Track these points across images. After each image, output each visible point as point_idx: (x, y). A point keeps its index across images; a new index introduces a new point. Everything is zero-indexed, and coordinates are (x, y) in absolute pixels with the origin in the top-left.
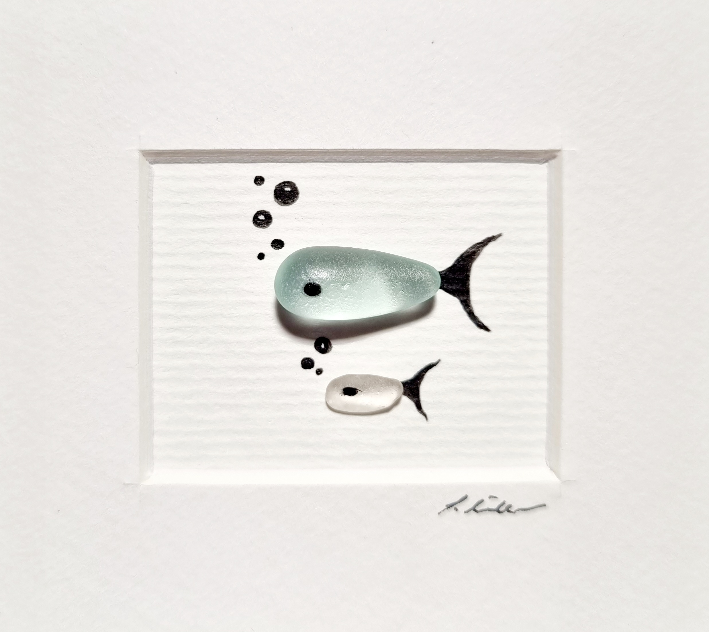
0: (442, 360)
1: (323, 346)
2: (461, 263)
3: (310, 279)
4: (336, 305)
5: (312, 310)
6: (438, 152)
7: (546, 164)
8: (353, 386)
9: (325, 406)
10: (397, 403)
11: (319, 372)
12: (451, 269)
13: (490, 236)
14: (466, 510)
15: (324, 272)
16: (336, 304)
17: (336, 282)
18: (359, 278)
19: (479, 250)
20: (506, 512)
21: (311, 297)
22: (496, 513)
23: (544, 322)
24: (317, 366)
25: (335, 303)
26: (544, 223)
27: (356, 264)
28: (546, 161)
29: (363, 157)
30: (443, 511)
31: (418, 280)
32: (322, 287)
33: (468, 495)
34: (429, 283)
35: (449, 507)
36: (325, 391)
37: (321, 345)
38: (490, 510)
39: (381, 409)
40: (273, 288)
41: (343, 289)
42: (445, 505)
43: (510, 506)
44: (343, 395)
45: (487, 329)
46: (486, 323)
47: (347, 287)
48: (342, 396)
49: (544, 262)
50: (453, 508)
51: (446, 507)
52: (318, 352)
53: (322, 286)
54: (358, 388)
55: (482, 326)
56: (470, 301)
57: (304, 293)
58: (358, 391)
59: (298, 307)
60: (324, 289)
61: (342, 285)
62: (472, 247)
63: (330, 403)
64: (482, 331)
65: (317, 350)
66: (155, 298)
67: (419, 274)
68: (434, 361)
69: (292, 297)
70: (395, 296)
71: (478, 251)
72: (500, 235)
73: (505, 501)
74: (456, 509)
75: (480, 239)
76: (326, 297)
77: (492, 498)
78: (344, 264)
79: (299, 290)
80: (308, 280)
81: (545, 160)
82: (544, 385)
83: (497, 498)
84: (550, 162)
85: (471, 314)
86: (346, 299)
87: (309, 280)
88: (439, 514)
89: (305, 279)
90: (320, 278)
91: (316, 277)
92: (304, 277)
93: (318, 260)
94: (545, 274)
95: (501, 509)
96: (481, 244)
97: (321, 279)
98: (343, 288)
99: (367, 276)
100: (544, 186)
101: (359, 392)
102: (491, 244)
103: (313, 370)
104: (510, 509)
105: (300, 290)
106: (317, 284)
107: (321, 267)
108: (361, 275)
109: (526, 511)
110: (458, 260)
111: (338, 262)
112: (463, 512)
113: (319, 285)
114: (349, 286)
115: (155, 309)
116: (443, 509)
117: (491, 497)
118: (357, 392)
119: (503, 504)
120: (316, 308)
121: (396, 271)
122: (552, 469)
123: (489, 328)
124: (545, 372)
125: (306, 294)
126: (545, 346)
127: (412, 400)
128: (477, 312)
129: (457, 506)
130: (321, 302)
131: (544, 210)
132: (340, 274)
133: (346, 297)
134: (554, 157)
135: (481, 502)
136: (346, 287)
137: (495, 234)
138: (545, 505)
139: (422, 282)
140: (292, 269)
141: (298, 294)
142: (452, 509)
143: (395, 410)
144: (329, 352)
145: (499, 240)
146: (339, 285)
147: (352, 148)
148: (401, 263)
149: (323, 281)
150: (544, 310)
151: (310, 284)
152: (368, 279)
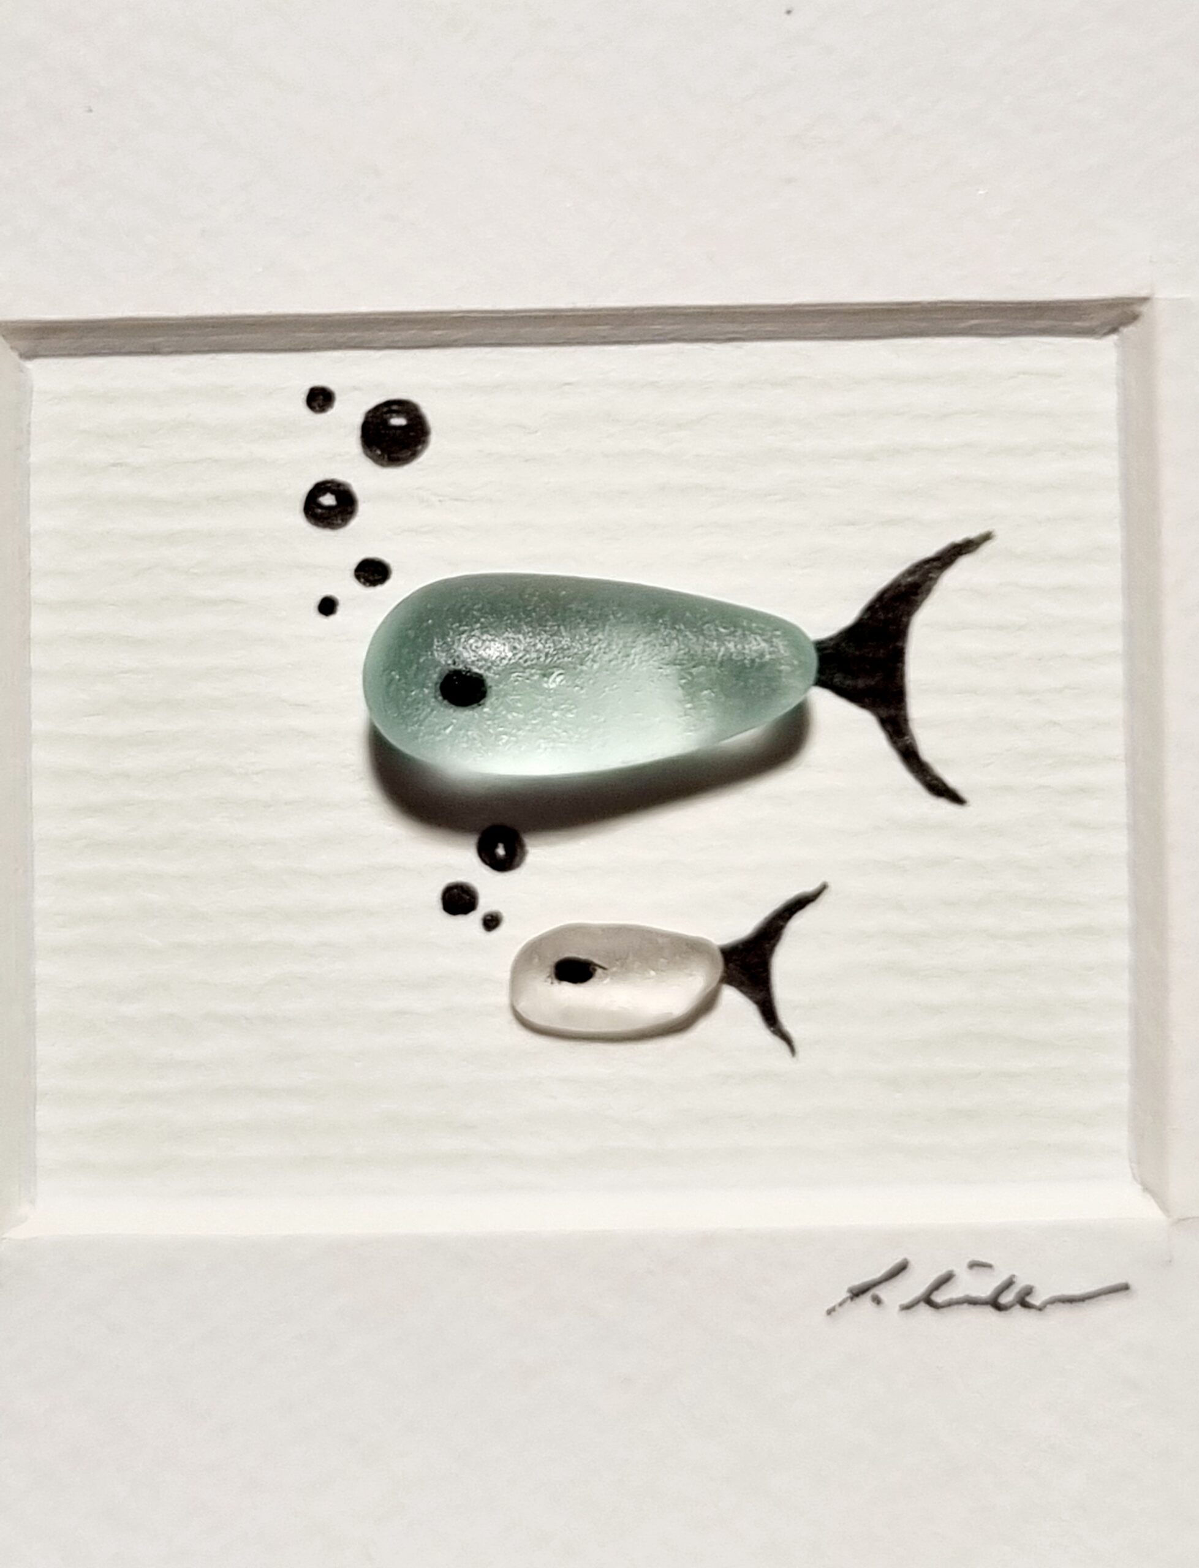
0: (832, 886)
1: (501, 851)
2: (881, 616)
3: (457, 660)
4: (529, 730)
5: (465, 745)
6: (808, 313)
7: (1114, 337)
8: (583, 956)
9: (510, 1016)
10: (706, 1005)
11: (491, 922)
12: (851, 634)
13: (958, 538)
14: (906, 1300)
15: (493, 640)
16: (528, 728)
17: (528, 667)
18: (591, 656)
19: (931, 579)
20: (1018, 1306)
21: (461, 709)
22: (989, 1312)
23: (1117, 775)
24: (484, 906)
25: (527, 724)
26: (1111, 502)
27: (582, 619)
28: (1114, 330)
29: (603, 330)
30: (841, 1304)
31: (753, 661)
32: (489, 682)
33: (910, 1258)
34: (783, 667)
35: (857, 1293)
36: (506, 975)
37: (496, 847)
38: (973, 1302)
39: (662, 1021)
40: (360, 692)
41: (545, 685)
42: (846, 1288)
43: (1029, 1291)
44: (556, 982)
45: (955, 798)
46: (952, 779)
47: (559, 679)
48: (552, 983)
49: (1114, 609)
50: (868, 1295)
51: (848, 1295)
52: (487, 868)
53: (490, 677)
54: (596, 961)
55: (939, 789)
56: (906, 720)
57: (440, 698)
58: (597, 968)
59: (426, 738)
60: (494, 688)
61: (544, 675)
62: (911, 572)
63: (523, 1006)
64: (943, 806)
65: (484, 861)
66: (37, 726)
67: (755, 646)
68: (809, 888)
69: (409, 711)
70: (689, 706)
71: (926, 581)
72: (987, 537)
73: (1014, 1276)
74: (877, 1301)
75: (931, 548)
76: (501, 708)
77: (976, 1269)
78: (547, 620)
79: (426, 691)
80: (450, 662)
81: (1109, 327)
82: (1122, 951)
83: (990, 1266)
84: (1125, 330)
85: (910, 757)
86: (555, 714)
87: (454, 663)
88: (830, 1312)
89: (442, 660)
90: (482, 659)
91: (472, 654)
92: (442, 658)
93: (479, 610)
94: (1116, 643)
95: (1004, 1299)
96: (935, 564)
97: (486, 660)
98: (547, 682)
99: (611, 650)
100: (1109, 400)
101: (599, 971)
102: (964, 563)
103: (474, 919)
104: (1029, 1299)
105: (429, 691)
106: (476, 674)
107: (484, 629)
108: (596, 647)
109: (1074, 1305)
110: (871, 609)
111: (534, 614)
112: (897, 1308)
113: (481, 676)
114: (561, 677)
115: (40, 756)
116: (839, 1300)
117: (974, 1265)
118: (595, 970)
119: (1009, 1284)
120: (474, 739)
121: (691, 637)
122: (1146, 1189)
123: (963, 793)
124: (1123, 915)
125: (446, 702)
126: (1120, 843)
127: (751, 998)
128: (927, 751)
129: (882, 1292)
130: (489, 723)
131: (1109, 466)
132: (539, 646)
133: (555, 709)
134: (1134, 318)
135: (946, 1279)
136: (555, 682)
137: (973, 533)
138: (1124, 1288)
139: (763, 665)
140: (407, 636)
141: (425, 701)
142: (866, 1300)
143: (704, 1027)
144: (518, 866)
145: (986, 549)
146: (536, 677)
147: (570, 306)
148: (704, 615)
149: (491, 664)
150: (1116, 742)
151: (457, 673)
152: (616, 658)
